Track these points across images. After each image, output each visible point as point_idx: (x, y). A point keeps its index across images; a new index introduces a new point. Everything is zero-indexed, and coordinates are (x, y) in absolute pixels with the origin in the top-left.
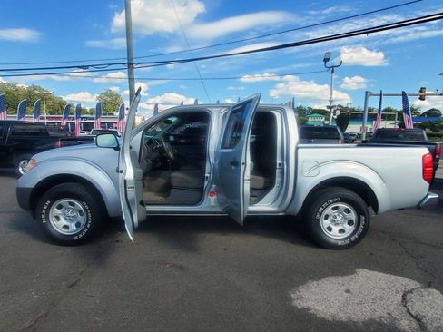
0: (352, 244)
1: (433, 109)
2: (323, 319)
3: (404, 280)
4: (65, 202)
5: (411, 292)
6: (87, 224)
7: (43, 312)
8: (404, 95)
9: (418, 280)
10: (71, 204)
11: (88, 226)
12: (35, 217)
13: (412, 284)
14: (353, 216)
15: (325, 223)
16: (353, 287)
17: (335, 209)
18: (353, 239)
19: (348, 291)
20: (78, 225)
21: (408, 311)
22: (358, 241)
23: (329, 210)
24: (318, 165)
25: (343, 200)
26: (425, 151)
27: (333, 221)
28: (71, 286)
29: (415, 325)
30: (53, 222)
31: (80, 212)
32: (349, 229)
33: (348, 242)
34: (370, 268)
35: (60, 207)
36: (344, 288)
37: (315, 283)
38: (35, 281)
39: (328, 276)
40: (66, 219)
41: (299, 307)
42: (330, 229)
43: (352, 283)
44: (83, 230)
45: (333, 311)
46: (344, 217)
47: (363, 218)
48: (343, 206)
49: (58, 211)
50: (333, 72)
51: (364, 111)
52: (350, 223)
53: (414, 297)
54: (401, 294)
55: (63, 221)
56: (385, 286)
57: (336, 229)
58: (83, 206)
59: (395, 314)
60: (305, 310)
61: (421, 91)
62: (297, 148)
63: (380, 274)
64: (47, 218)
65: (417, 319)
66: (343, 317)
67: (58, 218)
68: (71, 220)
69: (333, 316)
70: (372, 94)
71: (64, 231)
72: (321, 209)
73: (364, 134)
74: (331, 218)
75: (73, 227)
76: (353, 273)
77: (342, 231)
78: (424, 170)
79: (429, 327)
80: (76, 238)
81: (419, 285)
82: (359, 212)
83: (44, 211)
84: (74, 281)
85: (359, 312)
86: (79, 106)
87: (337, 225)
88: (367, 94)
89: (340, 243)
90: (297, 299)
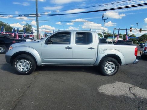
0: (114, 74)
1: (133, 35)
2: (108, 95)
3: (129, 85)
4: (23, 61)
5: (131, 87)
6: (30, 68)
7: (21, 95)
8: (126, 30)
9: (133, 84)
10: (25, 61)
11: (31, 68)
12: (12, 66)
13: (131, 86)
14: (114, 66)
15: (106, 68)
16: (115, 87)
17: (109, 64)
18: (114, 73)
19: (114, 88)
20: (27, 68)
21: (131, 93)
22: (115, 73)
23: (107, 64)
24: (104, 50)
25: (111, 61)
26: (135, 47)
27: (108, 67)
28: (28, 87)
29: (133, 96)
30: (18, 67)
31: (28, 64)
32: (113, 70)
33: (112, 74)
34: (119, 81)
35: (21, 62)
36: (113, 87)
37: (104, 85)
38: (15, 86)
39: (107, 83)
40: (23, 66)
41: (101, 92)
42: (107, 70)
43: (115, 85)
44: (29, 70)
45: (110, 93)
46: (111, 66)
47: (117, 67)
48: (111, 63)
49: (20, 64)
50: (105, 21)
51: (113, 34)
52: (113, 68)
53: (132, 89)
54: (129, 88)
55: (22, 67)
56: (124, 86)
57: (109, 70)
58: (29, 62)
59: (128, 93)
60: (102, 93)
61: (131, 29)
62: (98, 45)
63: (122, 83)
64: (17, 66)
65: (134, 94)
66: (113, 94)
67: (20, 66)
68: (25, 67)
69: (111, 94)
70: (116, 29)
71: (22, 70)
72: (105, 64)
73: (113, 42)
74: (107, 66)
75: (25, 69)
76: (115, 83)
77: (110, 71)
78: (135, 53)
79: (137, 96)
80: (26, 72)
81: (133, 86)
82: (116, 65)
83: (15, 64)
84: (29, 86)
85: (118, 93)
86: (18, 29)
87: (109, 69)
88: (114, 29)
89: (110, 74)
90: (100, 90)
